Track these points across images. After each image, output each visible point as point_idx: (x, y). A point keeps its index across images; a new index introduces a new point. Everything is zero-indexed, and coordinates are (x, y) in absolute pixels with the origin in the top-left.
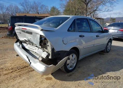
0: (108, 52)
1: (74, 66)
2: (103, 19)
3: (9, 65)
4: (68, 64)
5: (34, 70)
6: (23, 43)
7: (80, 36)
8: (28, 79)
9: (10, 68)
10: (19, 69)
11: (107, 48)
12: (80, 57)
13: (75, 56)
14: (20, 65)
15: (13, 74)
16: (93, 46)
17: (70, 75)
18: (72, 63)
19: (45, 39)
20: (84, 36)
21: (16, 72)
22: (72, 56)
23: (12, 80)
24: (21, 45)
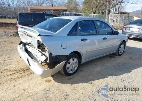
0: (120, 55)
1: (75, 70)
2: (128, 13)
3: (14, 66)
4: (68, 68)
5: (33, 73)
6: (26, 45)
7: (82, 40)
8: (29, 80)
9: (15, 69)
10: (22, 71)
11: (119, 51)
12: (82, 61)
13: (76, 60)
14: (24, 67)
15: (16, 76)
16: (98, 50)
17: (70, 78)
18: (73, 67)
19: (43, 44)
20: (87, 40)
21: (19, 73)
22: (73, 60)
23: (14, 81)
24: (24, 48)
